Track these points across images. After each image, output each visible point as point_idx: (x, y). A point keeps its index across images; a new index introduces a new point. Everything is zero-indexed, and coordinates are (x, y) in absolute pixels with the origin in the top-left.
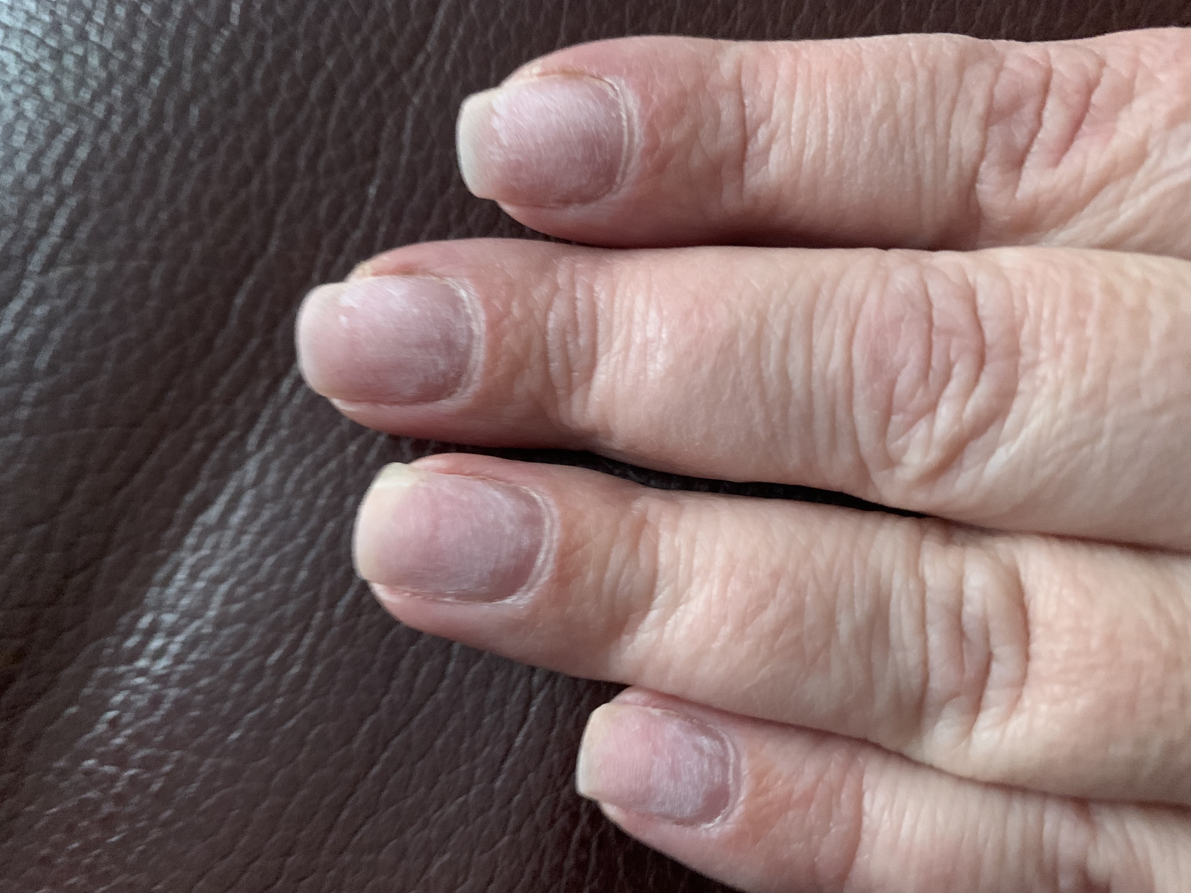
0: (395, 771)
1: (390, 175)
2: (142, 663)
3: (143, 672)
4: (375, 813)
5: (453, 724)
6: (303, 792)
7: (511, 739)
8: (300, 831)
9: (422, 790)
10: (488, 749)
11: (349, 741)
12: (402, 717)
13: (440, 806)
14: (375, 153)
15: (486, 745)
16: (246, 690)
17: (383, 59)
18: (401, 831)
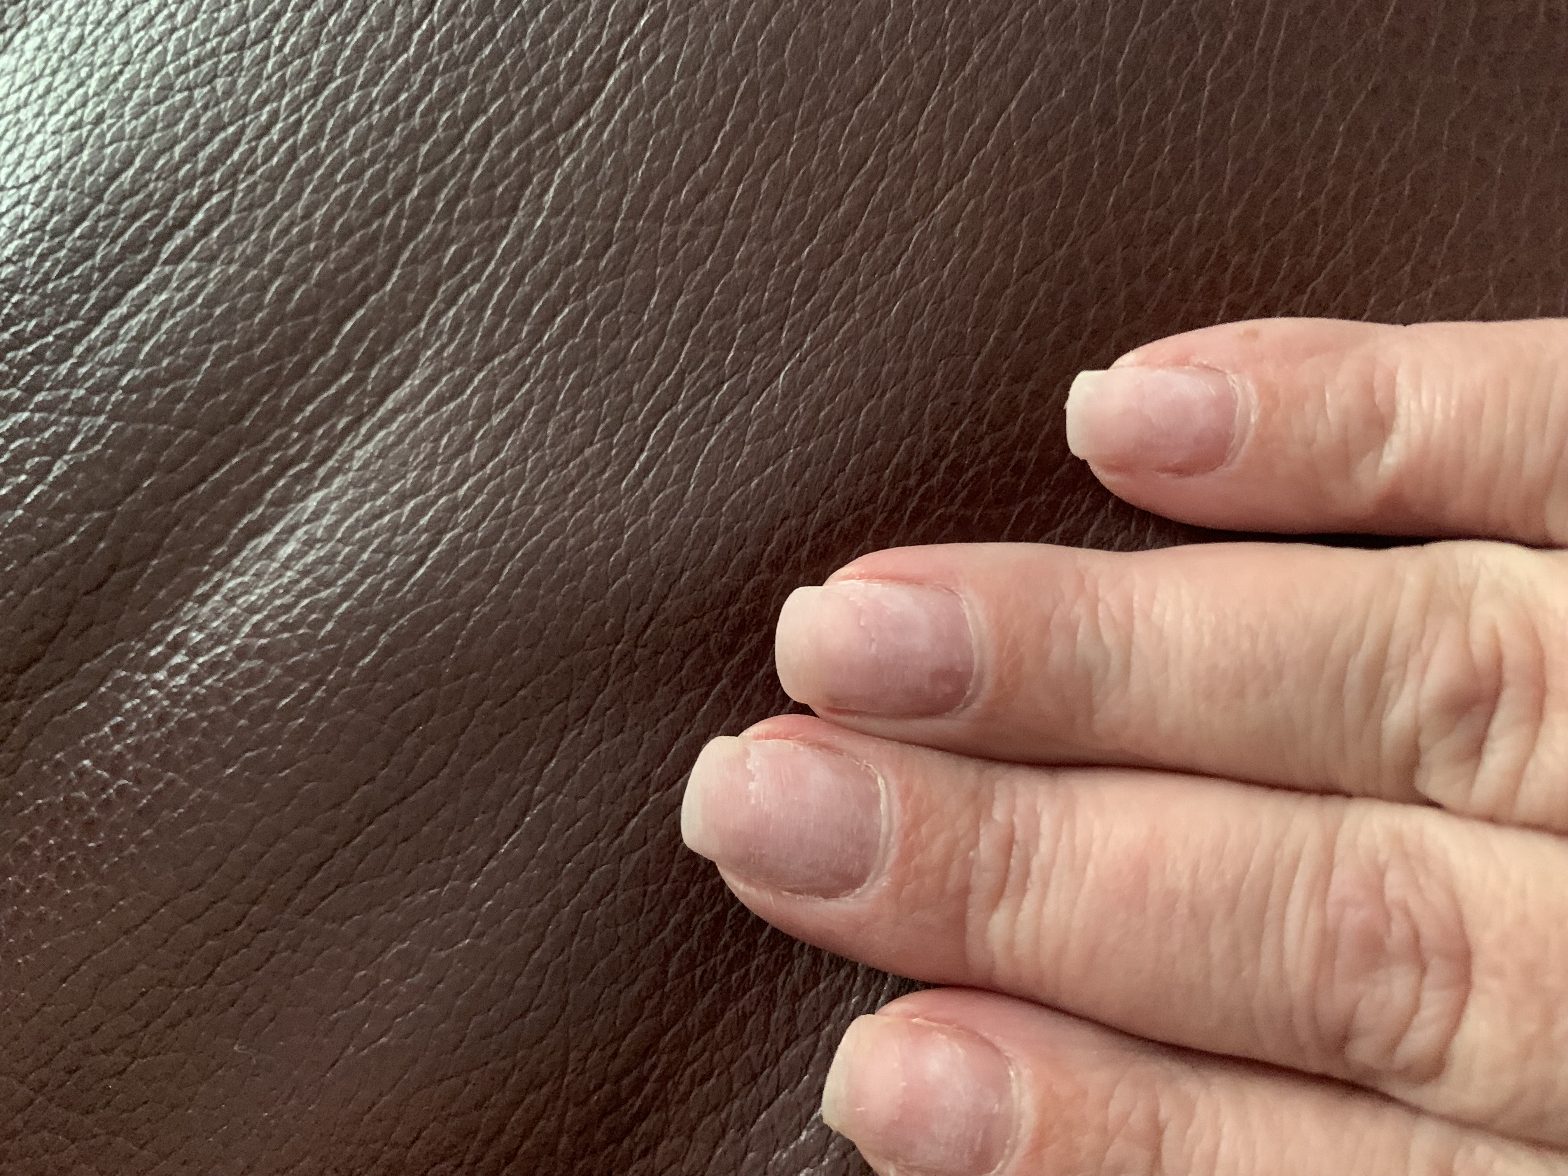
0: (376, 847)
1: (521, 236)
2: (160, 676)
3: (158, 685)
4: (347, 883)
5: (445, 814)
6: (282, 845)
7: (499, 844)
8: (271, 882)
9: (398, 872)
10: (473, 847)
11: (338, 805)
12: (394, 796)
13: (412, 893)
14: (514, 209)
15: (472, 843)
16: (251, 728)
17: (544, 115)
18: (369, 908)
